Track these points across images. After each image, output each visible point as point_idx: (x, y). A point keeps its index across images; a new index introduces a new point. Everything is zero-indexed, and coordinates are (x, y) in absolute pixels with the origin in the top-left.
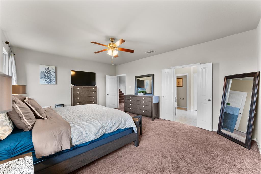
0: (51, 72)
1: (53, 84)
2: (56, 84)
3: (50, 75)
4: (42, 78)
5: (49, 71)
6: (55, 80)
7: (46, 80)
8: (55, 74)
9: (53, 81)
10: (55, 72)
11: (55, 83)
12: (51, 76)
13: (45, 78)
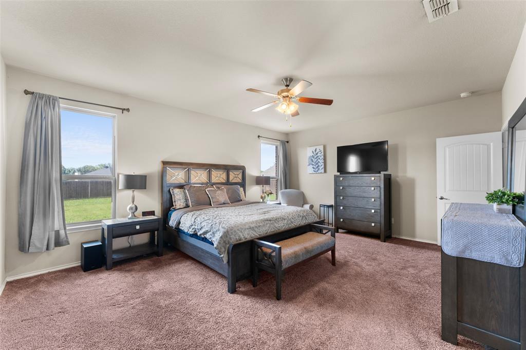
0: (319, 155)
1: (321, 173)
2: (325, 171)
3: (317, 160)
4: (309, 165)
5: (317, 154)
6: (323, 166)
7: (313, 168)
8: (323, 157)
9: (321, 169)
10: (323, 153)
11: (323, 171)
12: (319, 160)
13: (313, 165)
